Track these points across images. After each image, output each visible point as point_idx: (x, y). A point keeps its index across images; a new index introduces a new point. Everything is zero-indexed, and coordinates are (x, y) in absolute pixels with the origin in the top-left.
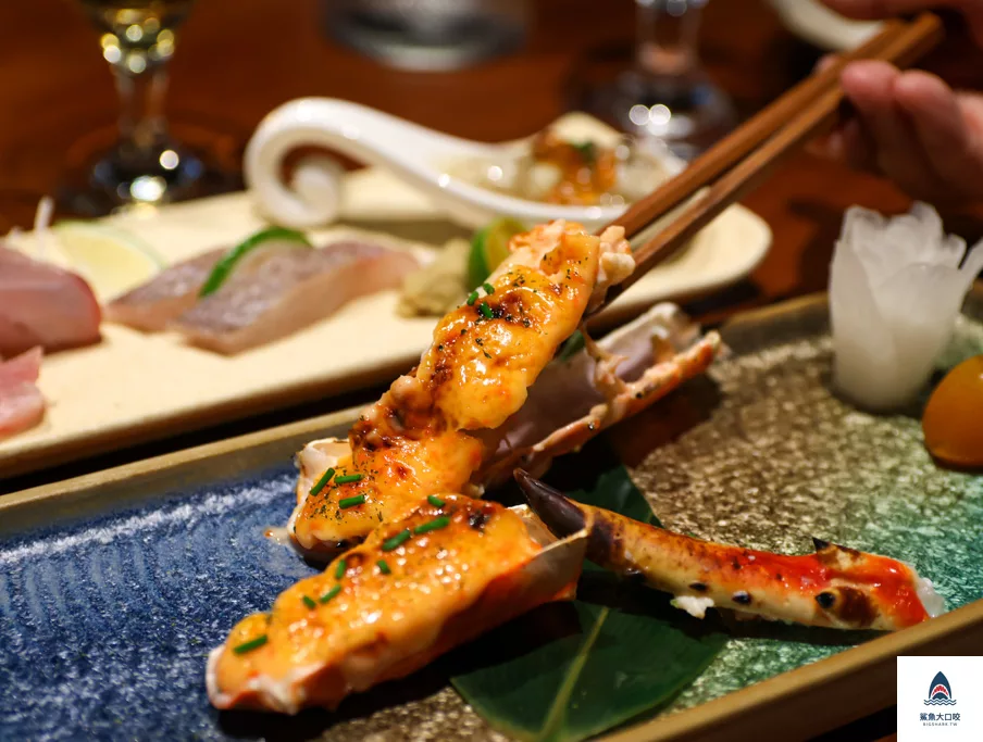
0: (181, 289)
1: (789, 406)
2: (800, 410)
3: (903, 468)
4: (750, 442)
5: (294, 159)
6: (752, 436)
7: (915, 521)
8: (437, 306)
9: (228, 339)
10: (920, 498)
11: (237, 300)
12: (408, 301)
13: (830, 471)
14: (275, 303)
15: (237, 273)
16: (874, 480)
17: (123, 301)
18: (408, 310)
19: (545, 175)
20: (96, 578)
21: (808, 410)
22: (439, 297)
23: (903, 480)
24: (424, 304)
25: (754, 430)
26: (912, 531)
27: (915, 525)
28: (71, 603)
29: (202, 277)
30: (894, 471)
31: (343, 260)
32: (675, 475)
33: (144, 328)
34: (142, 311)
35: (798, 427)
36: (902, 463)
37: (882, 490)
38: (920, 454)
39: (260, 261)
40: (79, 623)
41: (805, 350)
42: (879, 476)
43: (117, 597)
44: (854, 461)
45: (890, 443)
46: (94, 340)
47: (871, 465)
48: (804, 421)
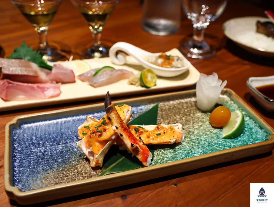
0: (89, 75)
1: (186, 110)
2: (188, 112)
3: (203, 125)
4: (176, 116)
5: (118, 52)
6: (176, 115)
7: (200, 136)
8: (134, 83)
9: (95, 85)
10: (204, 132)
11: (98, 78)
12: (129, 82)
13: (189, 124)
14: (104, 79)
15: (100, 73)
16: (196, 127)
17: (80, 76)
18: (129, 83)
19: (160, 61)
20: (51, 129)
21: (189, 111)
22: (135, 81)
23: (202, 128)
24: (132, 82)
25: (177, 114)
26: (199, 138)
27: (200, 137)
28: (45, 133)
29: (94, 73)
30: (201, 126)
31: (119, 73)
32: (159, 122)
33: (83, 81)
34: (82, 78)
35: (186, 115)
36: (203, 124)
37: (197, 129)
38: (208, 123)
39: (105, 71)
40: (46, 137)
41: (193, 99)
42: (197, 126)
43: (54, 133)
44: (194, 123)
45: (202, 120)
46: (74, 82)
47: (197, 124)
48: (188, 114)
